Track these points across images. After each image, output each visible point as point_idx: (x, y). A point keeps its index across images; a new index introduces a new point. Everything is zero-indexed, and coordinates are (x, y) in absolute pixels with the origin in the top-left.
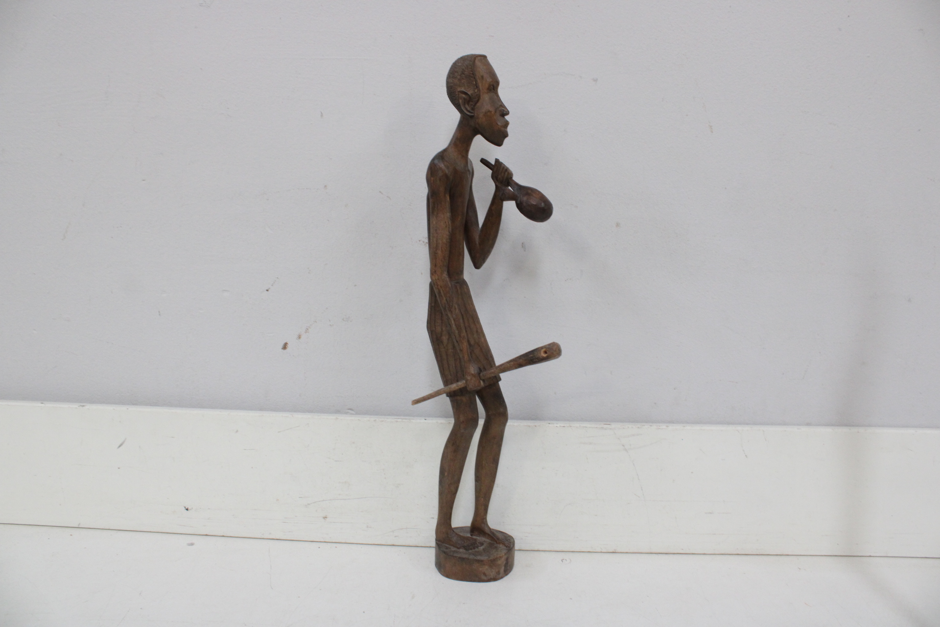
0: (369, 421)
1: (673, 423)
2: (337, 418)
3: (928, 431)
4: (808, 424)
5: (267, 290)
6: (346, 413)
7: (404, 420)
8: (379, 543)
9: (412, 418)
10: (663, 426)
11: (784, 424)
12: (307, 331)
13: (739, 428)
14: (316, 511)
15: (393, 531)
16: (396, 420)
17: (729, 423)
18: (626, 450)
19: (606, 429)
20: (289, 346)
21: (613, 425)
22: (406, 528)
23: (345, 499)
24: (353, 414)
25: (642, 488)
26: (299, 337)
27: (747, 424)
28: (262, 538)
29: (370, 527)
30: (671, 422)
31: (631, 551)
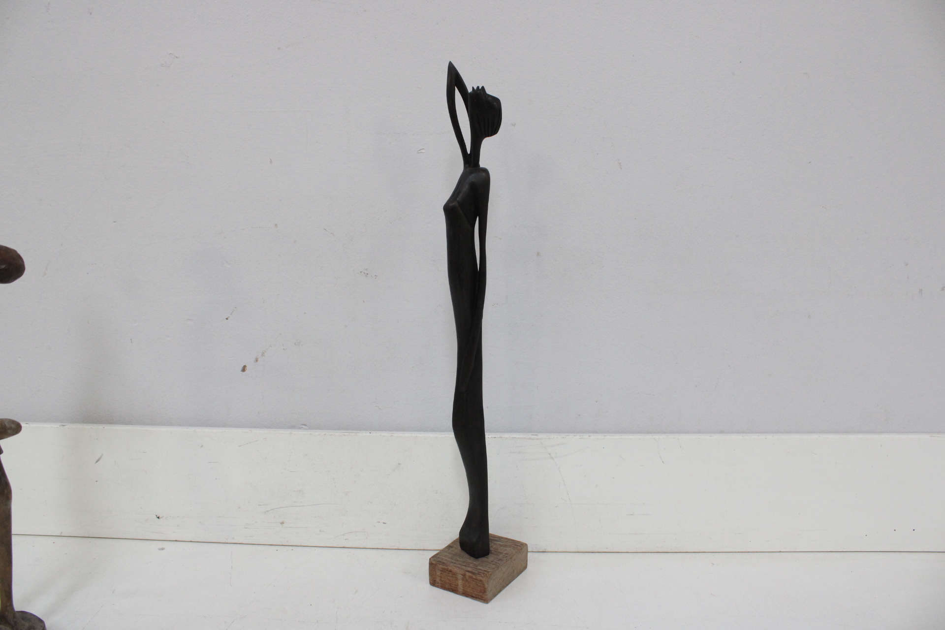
0: (320, 435)
1: (597, 433)
2: (291, 433)
3: (831, 436)
4: (722, 432)
5: (227, 319)
6: (300, 428)
7: (351, 434)
8: (331, 545)
9: (359, 431)
10: (586, 436)
11: (700, 432)
12: (263, 354)
13: (656, 436)
14: (274, 517)
15: (343, 535)
16: (344, 434)
17: (648, 432)
18: (552, 458)
19: (533, 439)
20: (247, 368)
21: (540, 436)
22: (355, 532)
23: (300, 506)
24: (306, 429)
25: (567, 492)
26: (257, 360)
27: (665, 433)
28: (226, 542)
29: (323, 531)
30: (595, 432)
31: (559, 551)
